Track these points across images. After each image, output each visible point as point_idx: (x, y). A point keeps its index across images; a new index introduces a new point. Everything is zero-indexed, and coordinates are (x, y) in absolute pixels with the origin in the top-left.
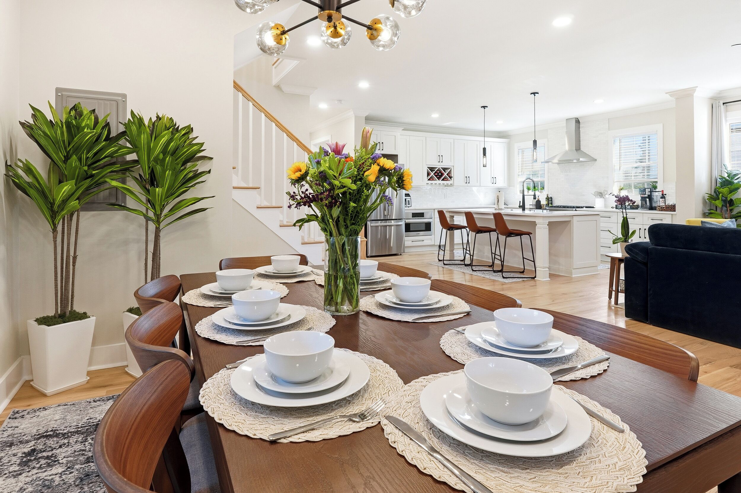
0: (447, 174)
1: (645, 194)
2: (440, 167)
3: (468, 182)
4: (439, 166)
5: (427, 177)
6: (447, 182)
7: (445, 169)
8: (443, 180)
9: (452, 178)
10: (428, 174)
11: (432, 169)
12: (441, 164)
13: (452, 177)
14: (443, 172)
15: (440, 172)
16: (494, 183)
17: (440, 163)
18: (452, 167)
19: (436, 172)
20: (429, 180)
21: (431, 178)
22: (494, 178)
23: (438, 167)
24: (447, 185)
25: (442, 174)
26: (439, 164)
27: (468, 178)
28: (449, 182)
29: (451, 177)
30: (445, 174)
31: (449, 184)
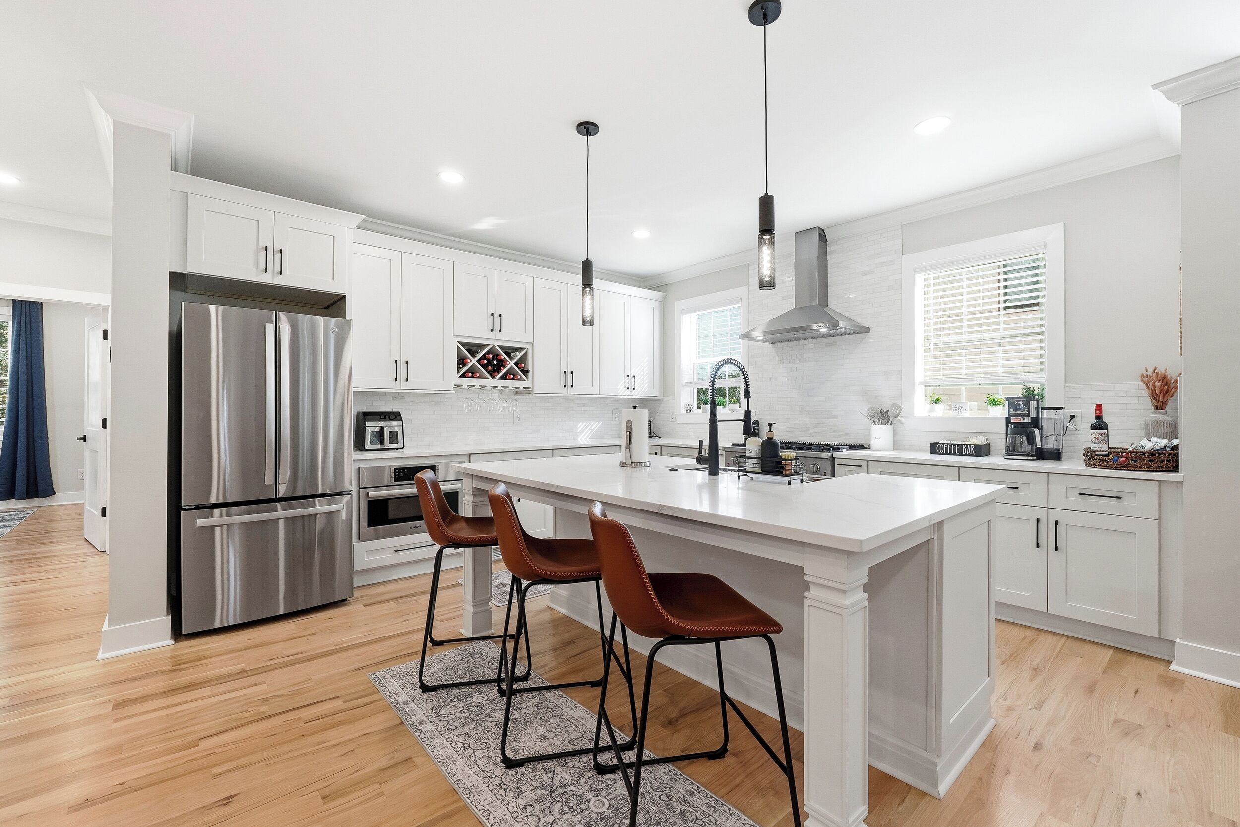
0: (516, 364)
1: (1028, 415)
2: (496, 344)
3: (569, 384)
4: (495, 340)
5: (459, 368)
6: (517, 383)
7: (509, 351)
8: (504, 377)
9: (530, 374)
10: (462, 361)
11: (473, 349)
12: (500, 336)
13: (528, 371)
14: (504, 356)
15: (496, 356)
16: (631, 388)
17: (496, 335)
18: (529, 347)
19: (484, 357)
20: (460, 377)
21: (468, 370)
22: (631, 376)
23: (491, 343)
24: (517, 392)
25: (502, 363)
26: (492, 335)
27: (569, 375)
28: (521, 384)
29: (525, 372)
30: (511, 363)
31: (522, 389)
